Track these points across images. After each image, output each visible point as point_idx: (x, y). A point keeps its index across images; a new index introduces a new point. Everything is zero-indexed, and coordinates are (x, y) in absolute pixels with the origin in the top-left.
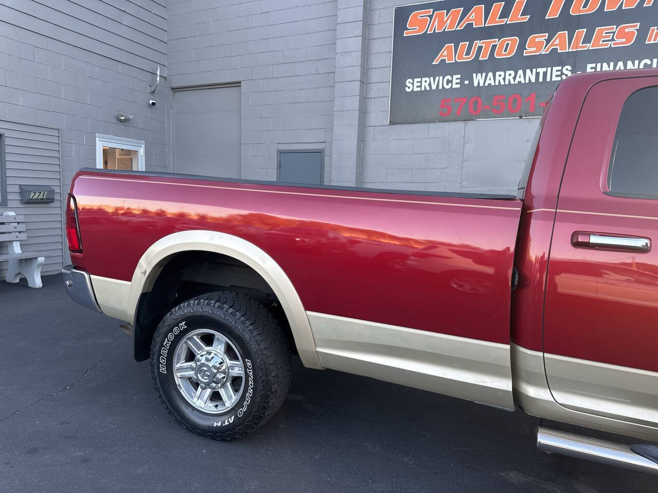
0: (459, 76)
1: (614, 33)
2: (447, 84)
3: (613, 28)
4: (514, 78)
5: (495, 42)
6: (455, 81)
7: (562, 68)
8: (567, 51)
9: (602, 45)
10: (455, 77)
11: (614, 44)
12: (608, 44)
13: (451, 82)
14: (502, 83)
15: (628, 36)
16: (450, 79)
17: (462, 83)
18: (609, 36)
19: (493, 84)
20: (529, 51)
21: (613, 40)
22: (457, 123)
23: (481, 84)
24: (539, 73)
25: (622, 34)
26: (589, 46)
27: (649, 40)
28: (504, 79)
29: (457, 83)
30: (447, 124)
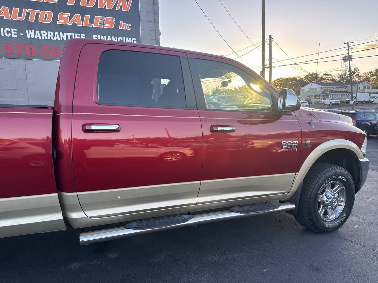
0: (16, 30)
1: (104, 20)
2: (8, 34)
3: (103, 18)
4: (54, 36)
5: (38, 12)
6: (13, 33)
7: (80, 35)
8: (82, 25)
9: (99, 26)
10: (13, 30)
11: (105, 26)
12: (102, 26)
13: (10, 32)
14: (46, 38)
15: (111, 23)
16: (9, 30)
17: (18, 34)
18: (102, 22)
19: (40, 38)
20: (60, 22)
21: (104, 24)
22: (19, 60)
23: (32, 37)
24: (68, 35)
25: (108, 22)
26: (93, 25)
27: (121, 28)
28: (47, 36)
29: (15, 34)
30: (12, 60)
